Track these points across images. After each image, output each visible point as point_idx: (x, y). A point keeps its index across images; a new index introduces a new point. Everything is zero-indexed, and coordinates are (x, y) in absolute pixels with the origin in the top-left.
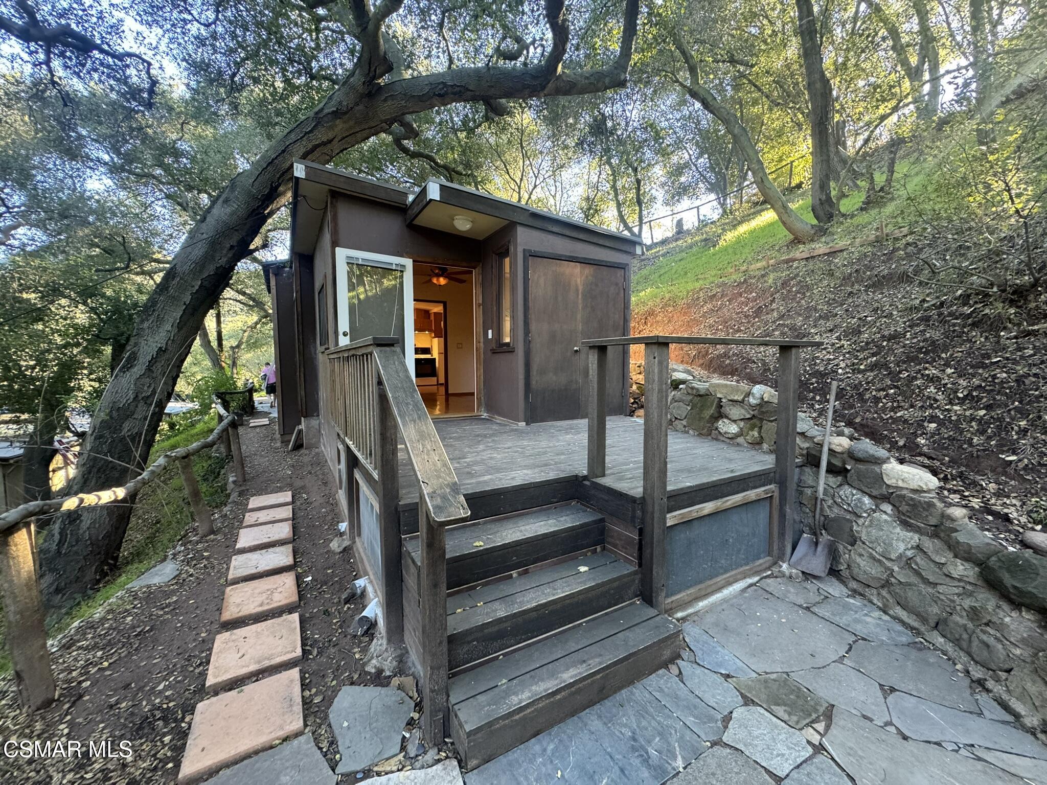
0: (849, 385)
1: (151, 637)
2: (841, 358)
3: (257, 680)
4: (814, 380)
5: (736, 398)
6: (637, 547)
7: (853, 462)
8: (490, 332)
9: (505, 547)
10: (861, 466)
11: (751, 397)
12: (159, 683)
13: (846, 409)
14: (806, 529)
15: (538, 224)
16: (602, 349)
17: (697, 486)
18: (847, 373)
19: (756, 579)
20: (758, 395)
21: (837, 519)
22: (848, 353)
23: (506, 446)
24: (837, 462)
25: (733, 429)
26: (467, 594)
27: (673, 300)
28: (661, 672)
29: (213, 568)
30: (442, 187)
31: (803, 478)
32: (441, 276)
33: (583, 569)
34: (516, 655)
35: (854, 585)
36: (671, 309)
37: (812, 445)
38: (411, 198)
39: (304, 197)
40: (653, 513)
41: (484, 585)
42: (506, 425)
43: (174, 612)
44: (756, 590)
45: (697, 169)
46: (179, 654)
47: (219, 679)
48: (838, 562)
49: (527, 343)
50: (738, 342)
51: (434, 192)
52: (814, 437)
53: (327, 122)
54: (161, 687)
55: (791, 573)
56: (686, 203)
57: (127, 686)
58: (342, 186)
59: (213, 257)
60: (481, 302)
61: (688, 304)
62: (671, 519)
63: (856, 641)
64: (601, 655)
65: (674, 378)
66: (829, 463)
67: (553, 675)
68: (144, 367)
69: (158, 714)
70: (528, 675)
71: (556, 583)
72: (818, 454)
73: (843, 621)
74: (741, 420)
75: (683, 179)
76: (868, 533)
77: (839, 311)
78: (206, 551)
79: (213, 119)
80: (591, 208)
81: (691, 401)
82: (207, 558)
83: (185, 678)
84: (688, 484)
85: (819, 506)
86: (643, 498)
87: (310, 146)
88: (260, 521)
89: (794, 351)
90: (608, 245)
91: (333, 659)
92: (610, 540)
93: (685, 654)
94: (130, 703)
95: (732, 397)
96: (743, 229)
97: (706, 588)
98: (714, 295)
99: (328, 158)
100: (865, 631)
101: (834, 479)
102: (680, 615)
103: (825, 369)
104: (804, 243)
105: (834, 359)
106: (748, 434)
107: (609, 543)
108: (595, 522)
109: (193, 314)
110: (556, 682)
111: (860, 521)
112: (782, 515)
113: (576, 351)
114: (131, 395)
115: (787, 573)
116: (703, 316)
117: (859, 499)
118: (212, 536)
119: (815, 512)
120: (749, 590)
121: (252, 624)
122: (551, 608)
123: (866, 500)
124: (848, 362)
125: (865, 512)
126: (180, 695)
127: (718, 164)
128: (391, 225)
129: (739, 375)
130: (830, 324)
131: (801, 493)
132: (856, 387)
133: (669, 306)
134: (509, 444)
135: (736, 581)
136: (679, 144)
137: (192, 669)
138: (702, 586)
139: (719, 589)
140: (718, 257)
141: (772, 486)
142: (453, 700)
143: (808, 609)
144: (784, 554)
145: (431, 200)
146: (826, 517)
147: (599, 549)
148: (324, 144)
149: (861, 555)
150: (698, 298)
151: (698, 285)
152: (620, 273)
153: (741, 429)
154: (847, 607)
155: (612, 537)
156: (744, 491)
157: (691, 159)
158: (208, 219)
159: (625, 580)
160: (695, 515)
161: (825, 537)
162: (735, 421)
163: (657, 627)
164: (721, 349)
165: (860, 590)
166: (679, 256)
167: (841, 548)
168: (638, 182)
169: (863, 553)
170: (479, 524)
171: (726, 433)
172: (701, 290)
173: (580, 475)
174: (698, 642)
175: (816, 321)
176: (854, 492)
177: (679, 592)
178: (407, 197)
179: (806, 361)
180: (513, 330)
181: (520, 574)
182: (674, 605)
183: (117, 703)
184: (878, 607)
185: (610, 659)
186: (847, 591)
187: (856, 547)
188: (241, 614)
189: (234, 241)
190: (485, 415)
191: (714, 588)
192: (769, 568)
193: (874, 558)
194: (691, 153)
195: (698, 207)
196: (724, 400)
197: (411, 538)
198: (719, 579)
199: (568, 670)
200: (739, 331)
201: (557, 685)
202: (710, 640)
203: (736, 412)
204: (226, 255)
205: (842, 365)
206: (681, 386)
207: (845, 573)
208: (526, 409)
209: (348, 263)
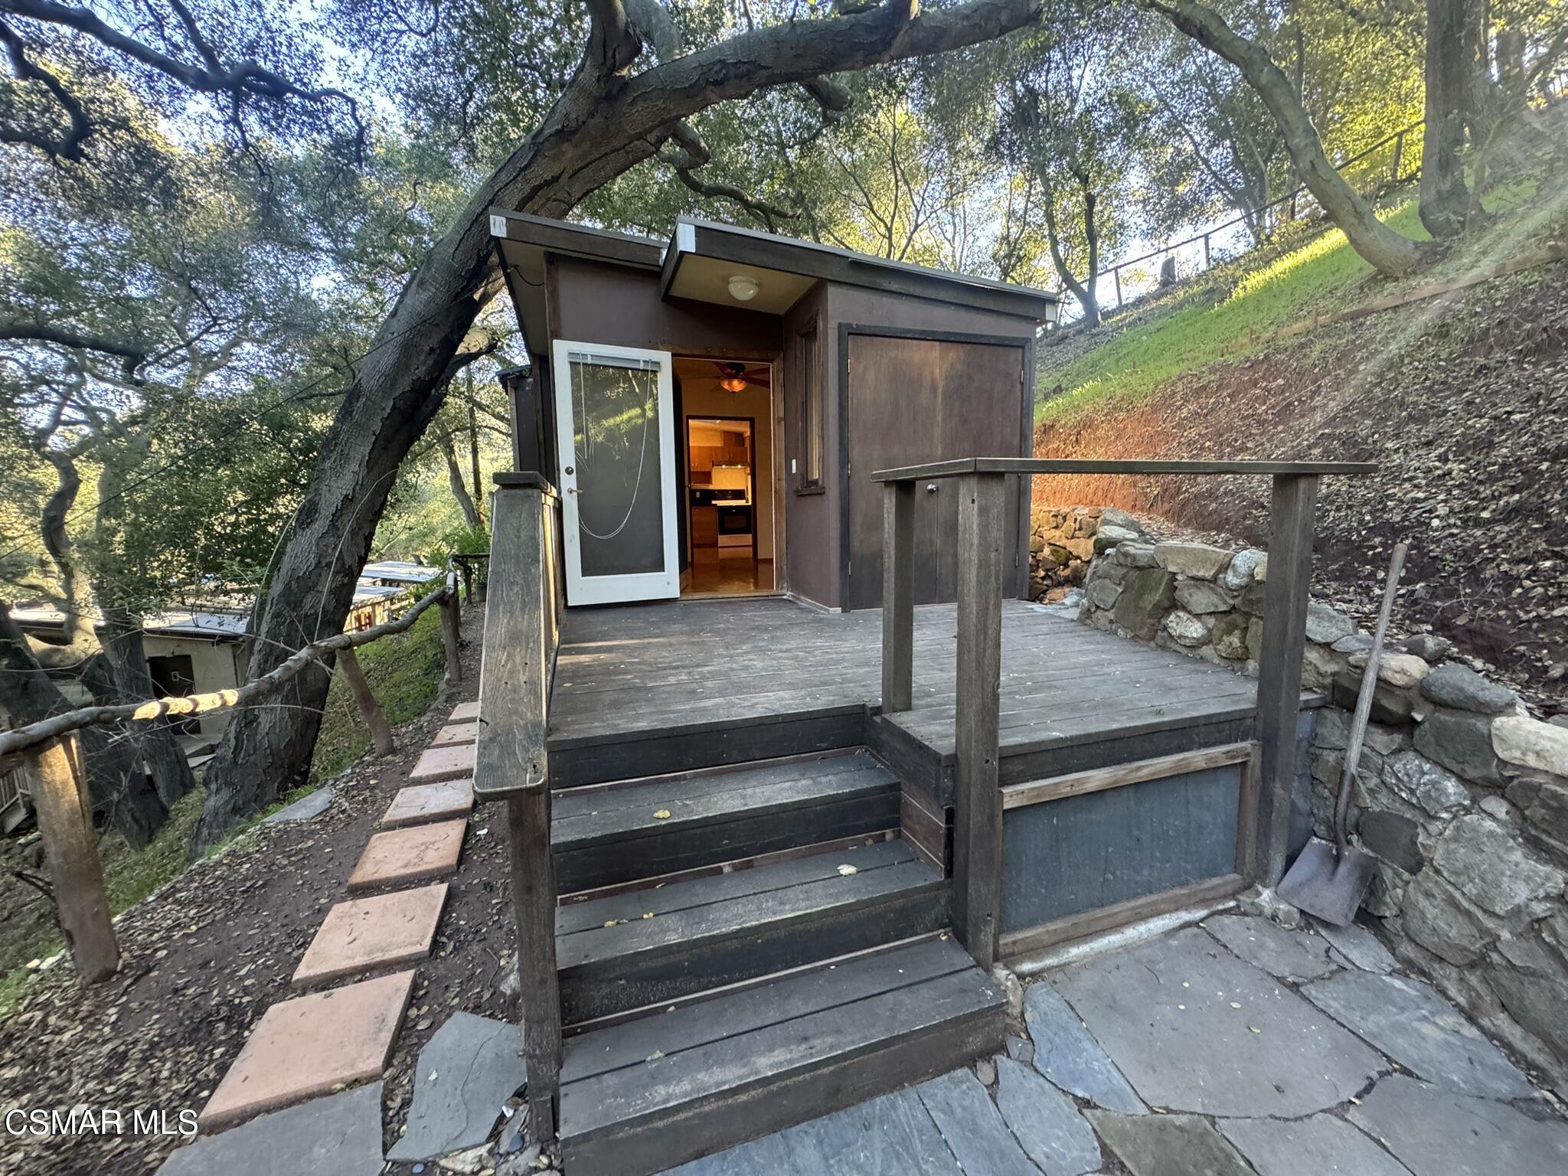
0: (1450, 550)
1: (261, 896)
2: (1442, 497)
3: (360, 981)
4: (1377, 540)
5: (1201, 574)
6: (943, 841)
7: (1430, 707)
8: (794, 462)
9: (706, 822)
10: (1445, 717)
11: (1230, 572)
12: (245, 965)
13: (1438, 598)
14: (1321, 829)
15: (864, 279)
16: (905, 488)
17: (1072, 738)
18: (1450, 526)
19: (1200, 914)
20: (1243, 569)
21: (1382, 817)
22: (1460, 486)
23: (784, 647)
24: (1394, 706)
25: (1195, 630)
26: (636, 894)
27: (1127, 403)
28: (961, 1073)
29: (374, 802)
30: (700, 231)
31: (1320, 730)
32: (735, 377)
33: (846, 870)
34: (697, 1010)
35: (1407, 949)
36: (1122, 415)
37: (1345, 669)
38: (663, 255)
39: (515, 267)
40: (968, 785)
41: (668, 882)
42: (810, 611)
43: (300, 864)
44: (1196, 936)
45: (1209, 167)
46: (283, 926)
47: (311, 973)
48: (1380, 902)
49: (845, 480)
50: (1235, 470)
51: (687, 241)
52: (1350, 654)
53: (550, 150)
54: (243, 972)
55: (1276, 910)
56: (1185, 231)
57: (205, 965)
58: (561, 244)
59: (407, 366)
60: (782, 414)
61: (1152, 406)
62: (1013, 796)
63: (1388, 1073)
64: (839, 1032)
65: (1101, 535)
66: (1376, 706)
67: (742, 1057)
68: (327, 522)
69: (224, 1011)
70: (701, 1050)
71: (789, 891)
72: (1354, 688)
73: (1367, 1025)
74: (1210, 614)
75: (1181, 189)
76: (1449, 853)
77: (1453, 405)
78: (375, 776)
79: (443, 170)
80: (1012, 255)
81: (1124, 577)
82: (373, 788)
83: (278, 961)
84: (1056, 734)
85: (1346, 788)
86: (954, 758)
87: (527, 189)
88: (456, 739)
89: (1303, 484)
90: (992, 307)
91: (470, 962)
92: (909, 823)
93: (1016, 1046)
94: (200, 990)
95: (1194, 573)
96: (1281, 266)
97: (1088, 923)
98: (1204, 388)
99: (564, 206)
100: (1414, 1054)
101: (1386, 738)
102: (1027, 967)
103: (1403, 520)
104: (1397, 279)
105: (1425, 499)
106: (1221, 640)
107: (906, 827)
108: (882, 789)
109: (385, 449)
110: (744, 1071)
111: (1435, 827)
112: (1266, 800)
113: (932, 491)
114: (313, 561)
115: (1268, 910)
116: (1179, 425)
117: (1434, 783)
118: (389, 757)
119: (1337, 797)
120: (1182, 933)
121: (389, 892)
122: (767, 935)
123: (1451, 786)
124: (1456, 505)
125: (1447, 810)
126: (262, 986)
127: (1251, 155)
128: (639, 300)
129: (1230, 531)
130: (1429, 431)
131: (1316, 758)
132: (1466, 555)
133: (1121, 410)
134: (793, 644)
135: (1158, 914)
136: (1174, 127)
137: (289, 950)
138: (1082, 917)
139: (1118, 927)
140: (1225, 318)
141: (1246, 745)
142: (564, 1076)
143: (1295, 987)
144: (1266, 872)
145: (684, 254)
146: (1364, 810)
147: (889, 835)
148: (548, 183)
149: (1428, 895)
150: (1174, 393)
151: (1176, 371)
152: (1015, 355)
153: (1210, 631)
154: (1384, 995)
155: (910, 817)
156: (1181, 749)
157: (1197, 153)
158: (400, 313)
159: (919, 897)
160: (1066, 791)
161: (1357, 849)
162: (1198, 616)
163: (963, 991)
164: (1204, 483)
165: (1423, 963)
166: (1159, 323)
167: (1388, 875)
168: (1090, 200)
169: (1436, 891)
170: (684, 778)
171: (1180, 637)
172: (1180, 378)
173: (870, 705)
174: (1048, 1026)
175: (1398, 426)
176: (1427, 767)
177: (1031, 924)
178: (660, 254)
179: (1366, 503)
180: (823, 459)
181: (736, 869)
182: (1017, 949)
183: (186, 987)
184: (1457, 1005)
185: (853, 1043)
186: (1391, 959)
187: (1420, 876)
188: (376, 876)
189: (434, 341)
190: (788, 595)
191: (1106, 923)
192: (1233, 896)
193: (1457, 906)
194: (1197, 138)
195: (1206, 237)
196: (1179, 577)
197: (566, 795)
198: (1116, 908)
199: (771, 1051)
200: (1243, 449)
201: (740, 1078)
202: (1074, 1024)
203: (1201, 600)
204: (424, 363)
205: (1442, 510)
206: (1108, 551)
207: (1392, 925)
208: (843, 585)
209: (571, 363)
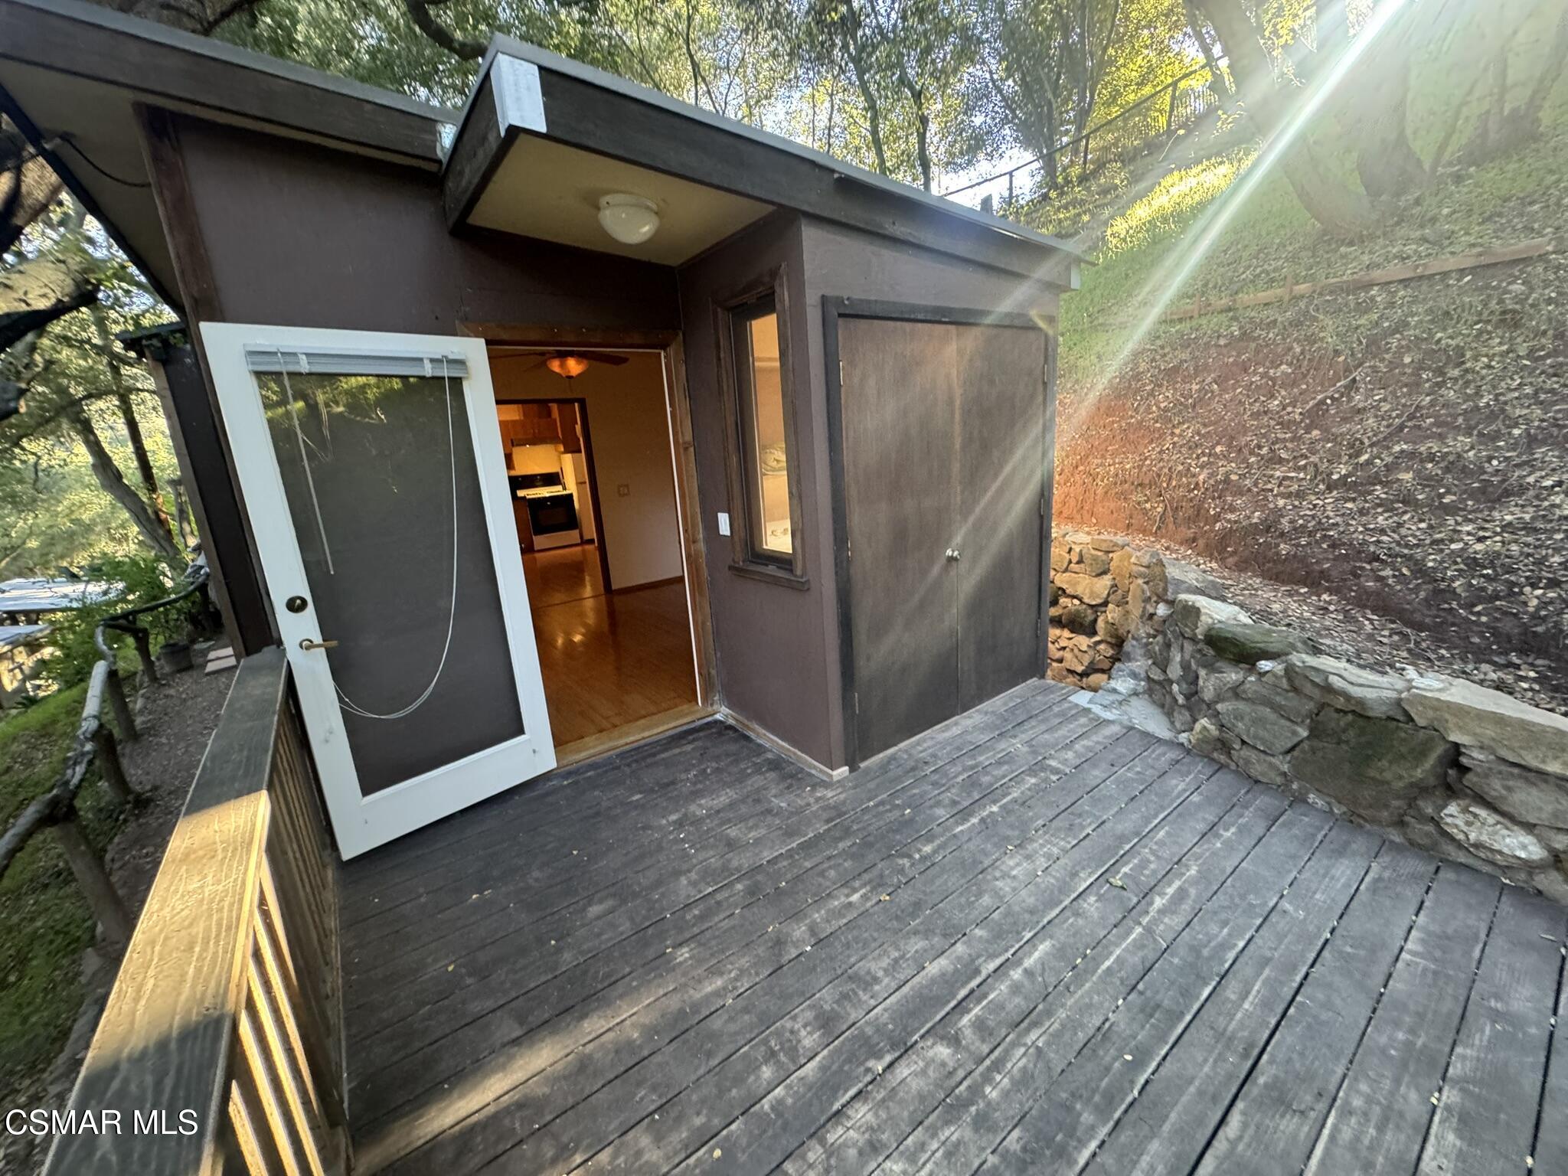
8: (723, 519)
15: (856, 213)
25: (1520, 846)
30: (549, 78)
38: (447, 134)
49: (844, 566)
58: (179, 88)
60: (689, 437)
74: (1561, 830)
81: (1312, 715)
90: (1015, 268)
113: (951, 559)
145: (514, 131)
152: (1037, 342)
153: (1556, 854)
162: (1527, 826)
171: (1479, 846)
178: (435, 134)
190: (724, 713)
195: (1011, 174)
196: (1474, 754)
206: (1265, 665)
208: (848, 733)
209: (258, 374)
